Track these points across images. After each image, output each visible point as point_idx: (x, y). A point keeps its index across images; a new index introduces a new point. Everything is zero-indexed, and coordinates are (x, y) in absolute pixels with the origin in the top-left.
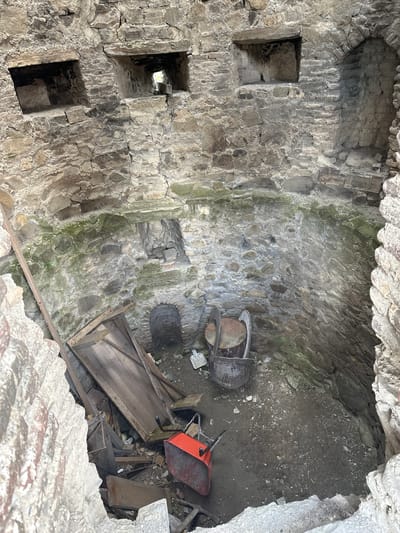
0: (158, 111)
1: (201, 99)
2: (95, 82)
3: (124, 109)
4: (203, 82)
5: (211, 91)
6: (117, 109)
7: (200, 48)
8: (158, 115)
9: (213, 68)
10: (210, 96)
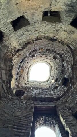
0: (55, 7)
1: (39, 11)
2: (69, 19)
3: (66, 9)
4: (38, 16)
5: (36, 13)
6: (68, 10)
7: (39, 23)
8: (56, 5)
9: (36, 19)
10: (37, 12)
